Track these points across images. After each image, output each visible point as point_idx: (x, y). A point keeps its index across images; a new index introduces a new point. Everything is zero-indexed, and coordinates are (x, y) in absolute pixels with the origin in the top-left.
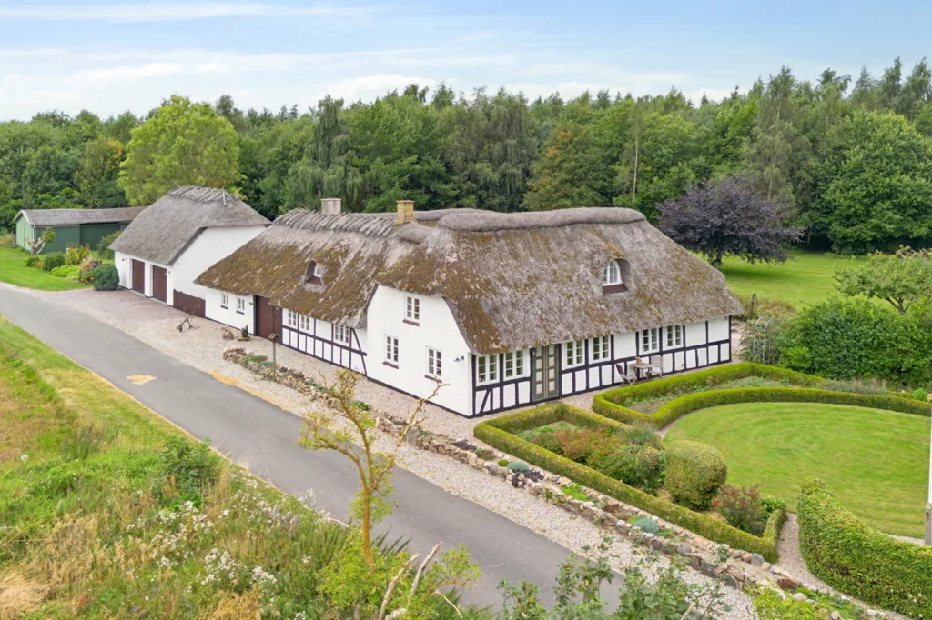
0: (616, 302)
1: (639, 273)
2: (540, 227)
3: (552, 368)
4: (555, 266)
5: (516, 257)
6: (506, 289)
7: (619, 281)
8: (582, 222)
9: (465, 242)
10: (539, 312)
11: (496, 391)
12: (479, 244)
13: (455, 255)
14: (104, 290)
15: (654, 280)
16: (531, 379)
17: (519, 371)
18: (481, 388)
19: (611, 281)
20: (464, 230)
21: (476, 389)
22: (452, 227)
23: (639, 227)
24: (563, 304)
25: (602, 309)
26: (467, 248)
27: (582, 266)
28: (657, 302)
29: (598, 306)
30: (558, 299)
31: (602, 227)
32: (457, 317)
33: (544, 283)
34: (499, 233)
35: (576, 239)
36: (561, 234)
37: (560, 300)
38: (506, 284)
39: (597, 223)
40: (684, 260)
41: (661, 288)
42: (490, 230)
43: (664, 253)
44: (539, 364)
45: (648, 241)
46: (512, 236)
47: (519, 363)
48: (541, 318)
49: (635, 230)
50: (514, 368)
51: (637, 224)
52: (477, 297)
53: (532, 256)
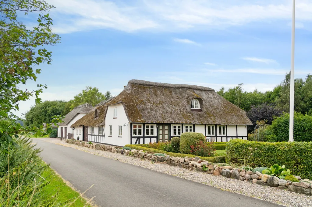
0: (196, 114)
1: (208, 107)
2: (169, 87)
3: (166, 135)
4: (172, 100)
5: (156, 95)
6: (149, 104)
7: (199, 108)
8: (187, 88)
9: (135, 87)
10: (162, 113)
11: (141, 140)
12: (141, 89)
13: (130, 91)
14: (52, 137)
15: (214, 110)
16: (157, 137)
17: (152, 134)
18: (134, 137)
19: (196, 108)
20: (136, 84)
21: (132, 137)
22: (131, 82)
23: (211, 93)
24: (173, 112)
25: (189, 115)
26: (136, 89)
27: (184, 101)
28: (214, 116)
29: (188, 114)
30: (171, 110)
31: (195, 91)
32: (125, 109)
33: (166, 104)
34: (151, 87)
35: (183, 93)
36: (178, 91)
37: (172, 110)
38: (150, 102)
39: (193, 89)
40: (229, 105)
41: (217, 112)
42: (146, 85)
43: (221, 102)
44: (161, 132)
45: (214, 98)
46: (156, 88)
47: (152, 130)
48: (162, 115)
49: (210, 93)
50: (150, 132)
51: (211, 92)
52: (136, 104)
53: (163, 95)
